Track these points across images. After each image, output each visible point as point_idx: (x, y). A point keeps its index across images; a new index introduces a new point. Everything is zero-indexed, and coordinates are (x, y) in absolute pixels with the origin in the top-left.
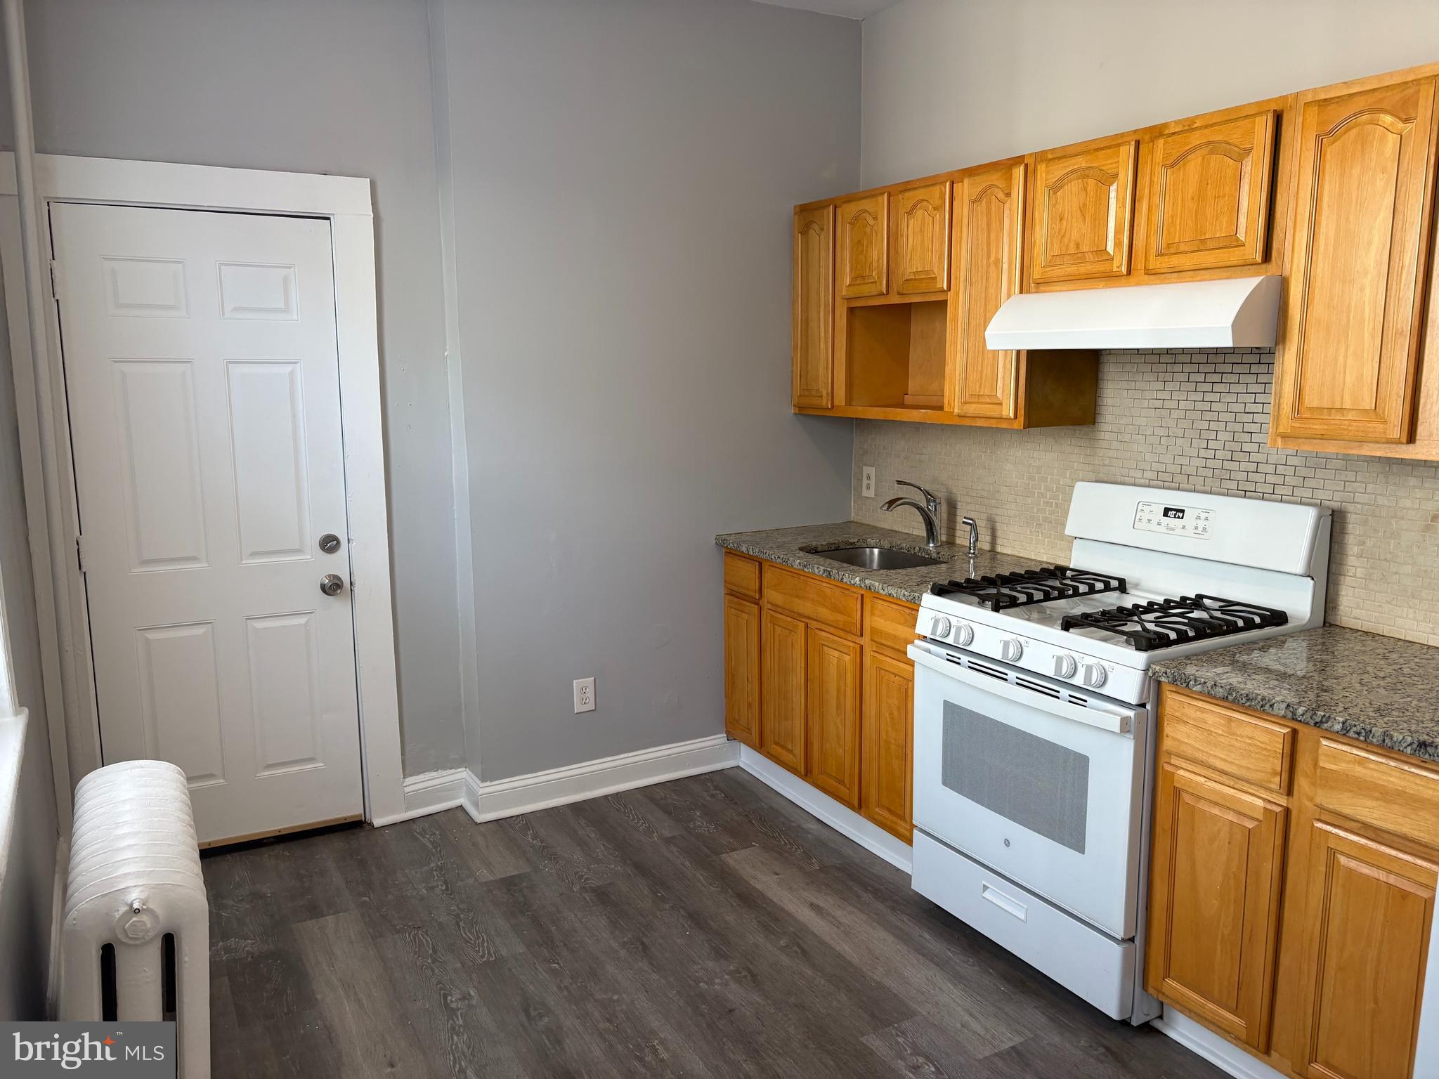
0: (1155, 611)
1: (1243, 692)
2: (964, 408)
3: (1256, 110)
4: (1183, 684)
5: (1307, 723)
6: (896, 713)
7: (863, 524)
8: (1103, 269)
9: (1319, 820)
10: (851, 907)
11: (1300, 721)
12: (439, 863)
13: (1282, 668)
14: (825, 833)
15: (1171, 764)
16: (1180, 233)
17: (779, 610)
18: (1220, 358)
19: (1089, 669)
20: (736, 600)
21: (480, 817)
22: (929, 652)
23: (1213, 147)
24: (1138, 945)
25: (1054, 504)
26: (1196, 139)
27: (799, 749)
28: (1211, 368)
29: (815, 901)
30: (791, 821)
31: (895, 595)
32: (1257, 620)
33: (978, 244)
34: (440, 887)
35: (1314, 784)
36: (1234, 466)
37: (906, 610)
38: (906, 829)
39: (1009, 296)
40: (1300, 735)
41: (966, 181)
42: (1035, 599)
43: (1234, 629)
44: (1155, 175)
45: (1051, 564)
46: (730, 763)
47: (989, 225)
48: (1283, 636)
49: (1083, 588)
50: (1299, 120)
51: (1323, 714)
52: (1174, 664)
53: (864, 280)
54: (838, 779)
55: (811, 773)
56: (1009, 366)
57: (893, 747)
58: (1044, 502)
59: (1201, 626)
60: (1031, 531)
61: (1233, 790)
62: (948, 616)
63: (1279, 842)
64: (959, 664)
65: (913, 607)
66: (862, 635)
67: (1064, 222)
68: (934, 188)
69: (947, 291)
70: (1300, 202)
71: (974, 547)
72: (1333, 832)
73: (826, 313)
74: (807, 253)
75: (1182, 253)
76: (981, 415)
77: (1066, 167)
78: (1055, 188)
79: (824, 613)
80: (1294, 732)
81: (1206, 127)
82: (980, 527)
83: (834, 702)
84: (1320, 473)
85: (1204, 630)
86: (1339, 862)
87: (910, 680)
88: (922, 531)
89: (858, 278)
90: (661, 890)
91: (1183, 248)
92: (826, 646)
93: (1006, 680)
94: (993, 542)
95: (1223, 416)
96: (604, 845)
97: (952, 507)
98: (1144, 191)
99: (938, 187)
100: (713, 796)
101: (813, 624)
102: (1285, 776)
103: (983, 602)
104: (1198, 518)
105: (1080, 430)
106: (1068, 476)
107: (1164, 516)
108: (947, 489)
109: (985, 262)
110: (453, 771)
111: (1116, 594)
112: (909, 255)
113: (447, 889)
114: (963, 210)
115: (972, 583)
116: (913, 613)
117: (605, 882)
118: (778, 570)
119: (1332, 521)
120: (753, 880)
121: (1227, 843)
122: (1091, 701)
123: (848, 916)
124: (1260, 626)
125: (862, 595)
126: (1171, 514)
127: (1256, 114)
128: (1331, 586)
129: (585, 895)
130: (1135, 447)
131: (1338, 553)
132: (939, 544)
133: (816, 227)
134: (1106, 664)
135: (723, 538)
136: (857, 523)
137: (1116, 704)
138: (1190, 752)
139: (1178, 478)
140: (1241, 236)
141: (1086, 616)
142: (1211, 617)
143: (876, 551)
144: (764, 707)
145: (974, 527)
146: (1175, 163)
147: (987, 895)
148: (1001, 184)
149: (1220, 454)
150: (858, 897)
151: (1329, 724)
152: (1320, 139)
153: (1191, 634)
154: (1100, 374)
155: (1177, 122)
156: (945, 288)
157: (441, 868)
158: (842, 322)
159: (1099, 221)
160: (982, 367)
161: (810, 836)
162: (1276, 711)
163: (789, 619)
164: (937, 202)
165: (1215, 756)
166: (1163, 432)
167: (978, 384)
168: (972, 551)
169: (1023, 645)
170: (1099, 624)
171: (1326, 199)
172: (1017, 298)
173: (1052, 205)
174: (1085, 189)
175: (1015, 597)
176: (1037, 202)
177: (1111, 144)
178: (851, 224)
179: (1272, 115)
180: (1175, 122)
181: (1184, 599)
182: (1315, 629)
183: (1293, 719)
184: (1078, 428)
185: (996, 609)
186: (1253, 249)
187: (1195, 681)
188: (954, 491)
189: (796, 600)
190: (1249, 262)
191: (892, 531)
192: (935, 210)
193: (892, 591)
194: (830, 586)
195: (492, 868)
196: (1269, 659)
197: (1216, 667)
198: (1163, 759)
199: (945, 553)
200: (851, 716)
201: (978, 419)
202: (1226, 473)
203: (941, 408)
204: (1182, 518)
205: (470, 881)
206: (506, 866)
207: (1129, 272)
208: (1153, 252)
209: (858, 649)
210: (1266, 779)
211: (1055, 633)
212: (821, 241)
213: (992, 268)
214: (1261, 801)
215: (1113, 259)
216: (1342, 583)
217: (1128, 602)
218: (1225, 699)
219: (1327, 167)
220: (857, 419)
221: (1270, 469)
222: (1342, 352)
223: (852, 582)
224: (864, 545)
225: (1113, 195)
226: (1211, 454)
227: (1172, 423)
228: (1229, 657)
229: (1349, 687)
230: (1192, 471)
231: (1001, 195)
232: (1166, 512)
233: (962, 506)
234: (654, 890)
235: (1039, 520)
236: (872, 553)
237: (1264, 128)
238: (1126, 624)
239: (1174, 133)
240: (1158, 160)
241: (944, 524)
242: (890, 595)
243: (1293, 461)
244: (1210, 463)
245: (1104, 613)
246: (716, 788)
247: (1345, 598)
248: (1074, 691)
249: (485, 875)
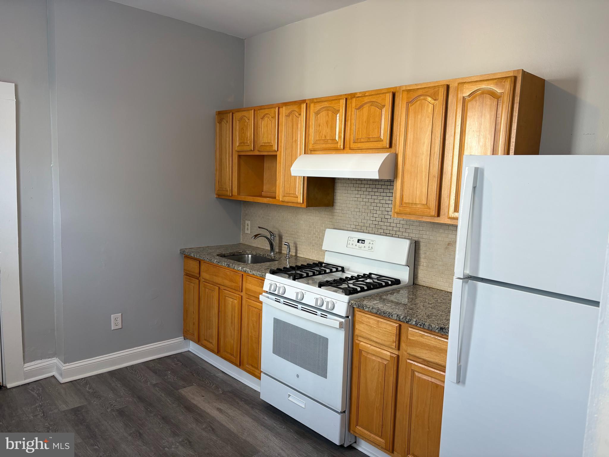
0: (354, 279)
1: (382, 311)
2: (284, 198)
3: (387, 91)
4: (362, 308)
5: (404, 322)
6: (255, 324)
7: (245, 245)
8: (334, 146)
9: (409, 359)
10: (234, 408)
11: (402, 321)
12: (40, 404)
13: (396, 301)
14: (225, 377)
15: (358, 340)
16: (361, 135)
17: (208, 281)
18: (377, 183)
19: (328, 303)
20: (188, 277)
21: (62, 380)
22: (268, 298)
23: (372, 103)
24: (347, 414)
25: (319, 237)
26: (366, 100)
27: (215, 342)
28: (374, 186)
29: (219, 407)
30: (210, 373)
31: (255, 274)
32: (390, 283)
33: (288, 133)
34: (40, 415)
35: (407, 345)
36: (382, 224)
37: (260, 280)
38: (258, 373)
39: (300, 155)
40: (402, 327)
41: (284, 108)
42: (309, 275)
43: (381, 286)
44: (353, 112)
45: (317, 261)
46: (185, 350)
47: (293, 126)
48: (399, 289)
49: (328, 271)
50: (401, 96)
51: (409, 318)
52: (359, 300)
53: (244, 144)
54: (231, 354)
55: (220, 352)
56: (300, 183)
57: (254, 339)
58: (315, 237)
59: (369, 285)
60: (310, 248)
61: (380, 349)
62: (276, 283)
63: (395, 368)
64: (280, 302)
65: (262, 279)
66: (242, 291)
67: (320, 127)
68: (271, 109)
69: (277, 151)
70: (401, 126)
71: (289, 254)
72: (413, 363)
73: (229, 157)
74: (221, 132)
75: (362, 142)
76: (290, 202)
77: (321, 106)
78: (317, 113)
79: (227, 283)
80: (400, 325)
81: (370, 95)
82: (291, 246)
83: (230, 321)
84: (411, 227)
85: (370, 287)
86: (415, 374)
87: (261, 310)
88: (268, 248)
89: (242, 143)
90: (150, 408)
91: (362, 140)
92: (227, 297)
93: (297, 308)
94: (296, 253)
95: (378, 205)
96: (124, 390)
97: (281, 238)
98: (349, 118)
99: (273, 109)
100: (176, 364)
101: (222, 287)
102: (397, 342)
103: (290, 277)
104: (370, 243)
105: (328, 209)
106: (324, 226)
107: (358, 242)
108: (279, 230)
109: (291, 141)
110: (50, 359)
111: (340, 273)
112: (262, 136)
113: (44, 415)
114: (283, 119)
115: (286, 269)
116: (262, 281)
117: (124, 406)
118: (208, 264)
119: (415, 245)
120: (192, 400)
121: (378, 370)
122: (329, 316)
123: (232, 412)
124: (391, 285)
125: (242, 275)
126: (360, 242)
127: (386, 93)
128: (415, 269)
129: (113, 413)
130: (347, 215)
131: (417, 257)
132: (275, 253)
133: (225, 121)
134: (334, 301)
135: (183, 250)
136: (243, 244)
137: (338, 317)
138: (364, 335)
139: (363, 228)
140: (382, 137)
141: (327, 282)
142: (373, 282)
143: (250, 256)
144: (200, 324)
145: (289, 246)
146: (360, 108)
147: (290, 398)
148: (297, 109)
149: (377, 219)
150: (238, 404)
151: (411, 322)
152: (408, 103)
153: (366, 288)
154: (335, 187)
155: (360, 93)
156: (276, 150)
157: (41, 406)
158: (236, 161)
159: (333, 128)
160: (290, 183)
161: (219, 379)
162: (393, 318)
163: (212, 285)
164: (273, 115)
165: (373, 336)
166: (358, 210)
167: (289, 189)
168: (288, 256)
169: (304, 294)
170: (333, 285)
171: (410, 126)
172: (304, 156)
173: (316, 120)
174: (328, 115)
175: (302, 274)
176: (310, 119)
177: (337, 98)
178: (239, 121)
179: (392, 93)
180: (359, 93)
181: (364, 275)
182: (410, 286)
183: (399, 320)
184: (327, 207)
185: (294, 279)
186: (386, 143)
187: (366, 307)
188: (281, 232)
189: (215, 277)
190: (385, 147)
191: (257, 247)
192: (272, 118)
193: (254, 273)
194: (230, 271)
195: (68, 404)
196: (392, 298)
197: (374, 301)
198: (355, 338)
199: (277, 256)
200: (237, 326)
201: (289, 203)
202: (380, 226)
203: (275, 198)
204: (364, 243)
205: (56, 411)
206: (74, 402)
207: (344, 148)
208: (352, 141)
209: (240, 297)
210: (391, 344)
211: (316, 289)
212: (226, 127)
213: (294, 143)
214: (389, 353)
215: (338, 143)
216: (419, 268)
217: (344, 276)
218: (376, 313)
219: (410, 114)
220: (243, 201)
221: (394, 225)
222: (416, 182)
223: (238, 269)
224: (245, 253)
225: (338, 118)
226: (374, 219)
227: (361, 207)
228: (380, 297)
229: (419, 308)
230: (367, 225)
231: (297, 114)
232: (359, 241)
233: (284, 237)
234: (147, 408)
235: (313, 244)
236: (248, 257)
237: (389, 97)
238: (342, 285)
239: (359, 97)
240: (353, 106)
241: (277, 245)
242: (253, 274)
243: (402, 222)
244: (374, 222)
245: (334, 280)
246: (178, 361)
247: (420, 274)
248: (322, 312)
249: (64, 407)
